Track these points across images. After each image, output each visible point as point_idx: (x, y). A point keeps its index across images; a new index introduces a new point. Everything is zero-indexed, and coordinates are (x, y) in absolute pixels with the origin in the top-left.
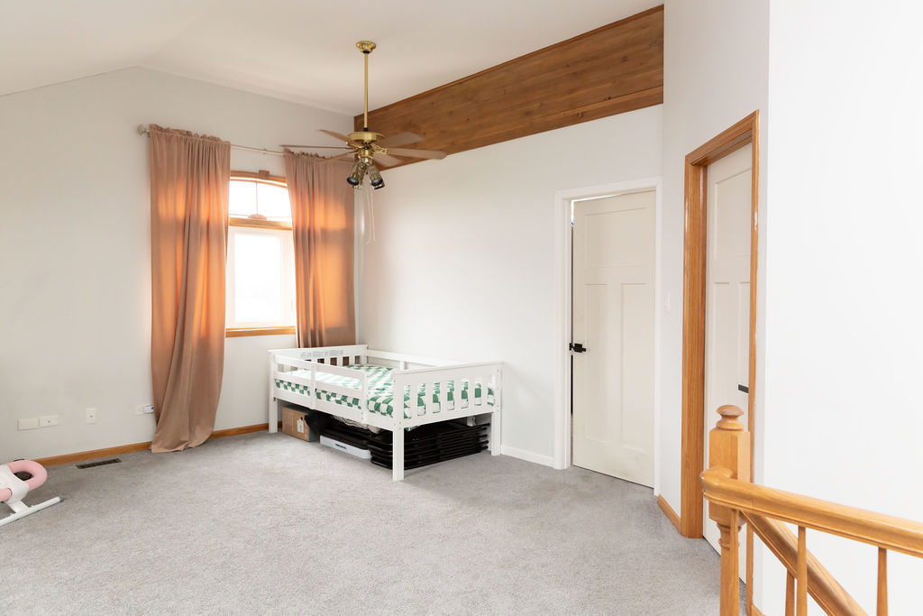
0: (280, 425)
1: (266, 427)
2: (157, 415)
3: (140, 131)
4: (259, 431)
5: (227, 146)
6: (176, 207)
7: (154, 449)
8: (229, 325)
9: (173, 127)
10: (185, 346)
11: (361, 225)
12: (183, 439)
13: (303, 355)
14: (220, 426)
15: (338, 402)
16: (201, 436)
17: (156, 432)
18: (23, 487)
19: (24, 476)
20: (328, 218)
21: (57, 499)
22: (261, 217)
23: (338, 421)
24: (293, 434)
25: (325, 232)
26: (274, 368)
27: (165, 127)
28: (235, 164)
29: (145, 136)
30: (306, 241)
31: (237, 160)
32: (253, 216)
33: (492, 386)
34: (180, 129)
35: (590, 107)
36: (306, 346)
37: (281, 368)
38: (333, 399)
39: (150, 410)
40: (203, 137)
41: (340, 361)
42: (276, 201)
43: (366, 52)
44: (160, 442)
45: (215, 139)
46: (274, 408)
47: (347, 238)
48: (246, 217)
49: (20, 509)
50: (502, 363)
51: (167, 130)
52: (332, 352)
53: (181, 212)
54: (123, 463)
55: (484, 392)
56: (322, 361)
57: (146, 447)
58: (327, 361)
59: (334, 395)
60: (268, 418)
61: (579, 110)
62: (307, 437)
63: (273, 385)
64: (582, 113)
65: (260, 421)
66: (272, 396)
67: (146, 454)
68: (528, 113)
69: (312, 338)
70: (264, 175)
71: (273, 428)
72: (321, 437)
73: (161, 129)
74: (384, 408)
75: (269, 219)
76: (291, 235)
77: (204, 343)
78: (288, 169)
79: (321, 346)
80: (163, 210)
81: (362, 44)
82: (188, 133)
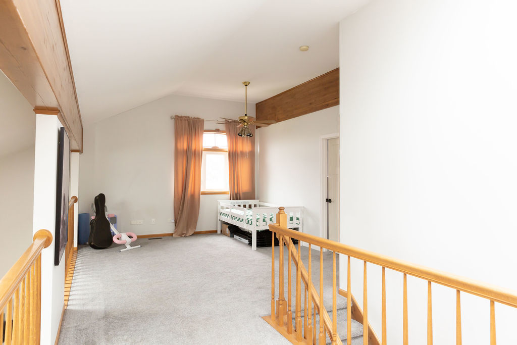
0: (221, 231)
1: (216, 231)
2: (176, 222)
3: (172, 118)
4: (214, 233)
5: (203, 121)
6: (184, 145)
7: (174, 235)
8: (202, 190)
9: (183, 115)
10: (185, 197)
11: (258, 149)
12: (184, 232)
13: (231, 203)
14: (198, 229)
15: (238, 220)
16: (191, 232)
17: (175, 229)
18: (129, 240)
19: (130, 237)
20: (244, 146)
21: (140, 246)
22: (216, 147)
23: (240, 229)
24: (225, 234)
25: (242, 153)
26: (219, 207)
27: (180, 116)
28: (205, 128)
29: (173, 120)
30: (233, 157)
31: (206, 126)
32: (214, 147)
33: (299, 216)
34: (186, 115)
35: (330, 102)
36: (233, 199)
37: (223, 208)
38: (236, 219)
39: (173, 221)
40: (194, 118)
41: (247, 206)
42: (222, 140)
43: (246, 85)
44: (176, 233)
45: (198, 118)
46: (219, 223)
47: (252, 154)
48: (211, 148)
49: (129, 247)
50: (303, 207)
51: (181, 117)
52: (244, 202)
53: (185, 147)
54: (163, 239)
55: (295, 219)
56: (240, 206)
57: (171, 235)
58: (242, 206)
59: (236, 217)
60: (217, 228)
61: (327, 103)
62: (229, 235)
63: (219, 214)
64: (328, 104)
65: (214, 229)
66: (219, 219)
67: (171, 237)
68: (311, 104)
69: (236, 196)
70: (217, 131)
71: (219, 232)
72: (235, 236)
73: (179, 117)
74: (250, 222)
75: (220, 148)
76: (227, 154)
77: (193, 196)
78: (226, 128)
79: (240, 199)
80: (179, 147)
81: (245, 83)
82: (188, 117)
